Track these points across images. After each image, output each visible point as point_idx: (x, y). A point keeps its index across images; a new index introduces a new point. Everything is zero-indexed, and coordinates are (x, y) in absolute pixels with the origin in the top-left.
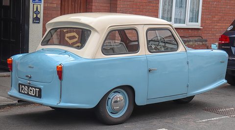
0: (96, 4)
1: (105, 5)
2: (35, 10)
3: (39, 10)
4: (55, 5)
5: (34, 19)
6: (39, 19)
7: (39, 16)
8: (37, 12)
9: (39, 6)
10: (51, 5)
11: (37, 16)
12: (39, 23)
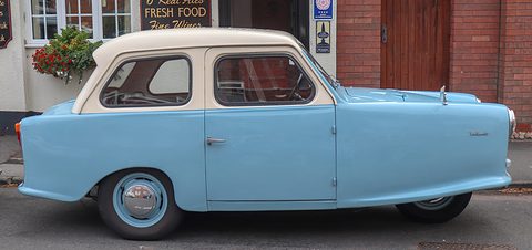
0: (464, 14)
1: (485, 13)
2: (320, 30)
3: (327, 30)
4: (370, 21)
5: (318, 46)
6: (328, 46)
7: (327, 41)
8: (323, 34)
9: (327, 24)
10: (361, 21)
11: (323, 40)
12: (328, 52)
